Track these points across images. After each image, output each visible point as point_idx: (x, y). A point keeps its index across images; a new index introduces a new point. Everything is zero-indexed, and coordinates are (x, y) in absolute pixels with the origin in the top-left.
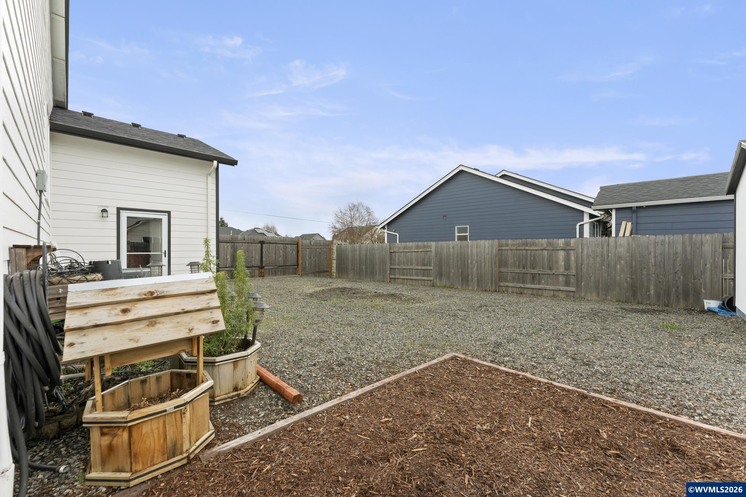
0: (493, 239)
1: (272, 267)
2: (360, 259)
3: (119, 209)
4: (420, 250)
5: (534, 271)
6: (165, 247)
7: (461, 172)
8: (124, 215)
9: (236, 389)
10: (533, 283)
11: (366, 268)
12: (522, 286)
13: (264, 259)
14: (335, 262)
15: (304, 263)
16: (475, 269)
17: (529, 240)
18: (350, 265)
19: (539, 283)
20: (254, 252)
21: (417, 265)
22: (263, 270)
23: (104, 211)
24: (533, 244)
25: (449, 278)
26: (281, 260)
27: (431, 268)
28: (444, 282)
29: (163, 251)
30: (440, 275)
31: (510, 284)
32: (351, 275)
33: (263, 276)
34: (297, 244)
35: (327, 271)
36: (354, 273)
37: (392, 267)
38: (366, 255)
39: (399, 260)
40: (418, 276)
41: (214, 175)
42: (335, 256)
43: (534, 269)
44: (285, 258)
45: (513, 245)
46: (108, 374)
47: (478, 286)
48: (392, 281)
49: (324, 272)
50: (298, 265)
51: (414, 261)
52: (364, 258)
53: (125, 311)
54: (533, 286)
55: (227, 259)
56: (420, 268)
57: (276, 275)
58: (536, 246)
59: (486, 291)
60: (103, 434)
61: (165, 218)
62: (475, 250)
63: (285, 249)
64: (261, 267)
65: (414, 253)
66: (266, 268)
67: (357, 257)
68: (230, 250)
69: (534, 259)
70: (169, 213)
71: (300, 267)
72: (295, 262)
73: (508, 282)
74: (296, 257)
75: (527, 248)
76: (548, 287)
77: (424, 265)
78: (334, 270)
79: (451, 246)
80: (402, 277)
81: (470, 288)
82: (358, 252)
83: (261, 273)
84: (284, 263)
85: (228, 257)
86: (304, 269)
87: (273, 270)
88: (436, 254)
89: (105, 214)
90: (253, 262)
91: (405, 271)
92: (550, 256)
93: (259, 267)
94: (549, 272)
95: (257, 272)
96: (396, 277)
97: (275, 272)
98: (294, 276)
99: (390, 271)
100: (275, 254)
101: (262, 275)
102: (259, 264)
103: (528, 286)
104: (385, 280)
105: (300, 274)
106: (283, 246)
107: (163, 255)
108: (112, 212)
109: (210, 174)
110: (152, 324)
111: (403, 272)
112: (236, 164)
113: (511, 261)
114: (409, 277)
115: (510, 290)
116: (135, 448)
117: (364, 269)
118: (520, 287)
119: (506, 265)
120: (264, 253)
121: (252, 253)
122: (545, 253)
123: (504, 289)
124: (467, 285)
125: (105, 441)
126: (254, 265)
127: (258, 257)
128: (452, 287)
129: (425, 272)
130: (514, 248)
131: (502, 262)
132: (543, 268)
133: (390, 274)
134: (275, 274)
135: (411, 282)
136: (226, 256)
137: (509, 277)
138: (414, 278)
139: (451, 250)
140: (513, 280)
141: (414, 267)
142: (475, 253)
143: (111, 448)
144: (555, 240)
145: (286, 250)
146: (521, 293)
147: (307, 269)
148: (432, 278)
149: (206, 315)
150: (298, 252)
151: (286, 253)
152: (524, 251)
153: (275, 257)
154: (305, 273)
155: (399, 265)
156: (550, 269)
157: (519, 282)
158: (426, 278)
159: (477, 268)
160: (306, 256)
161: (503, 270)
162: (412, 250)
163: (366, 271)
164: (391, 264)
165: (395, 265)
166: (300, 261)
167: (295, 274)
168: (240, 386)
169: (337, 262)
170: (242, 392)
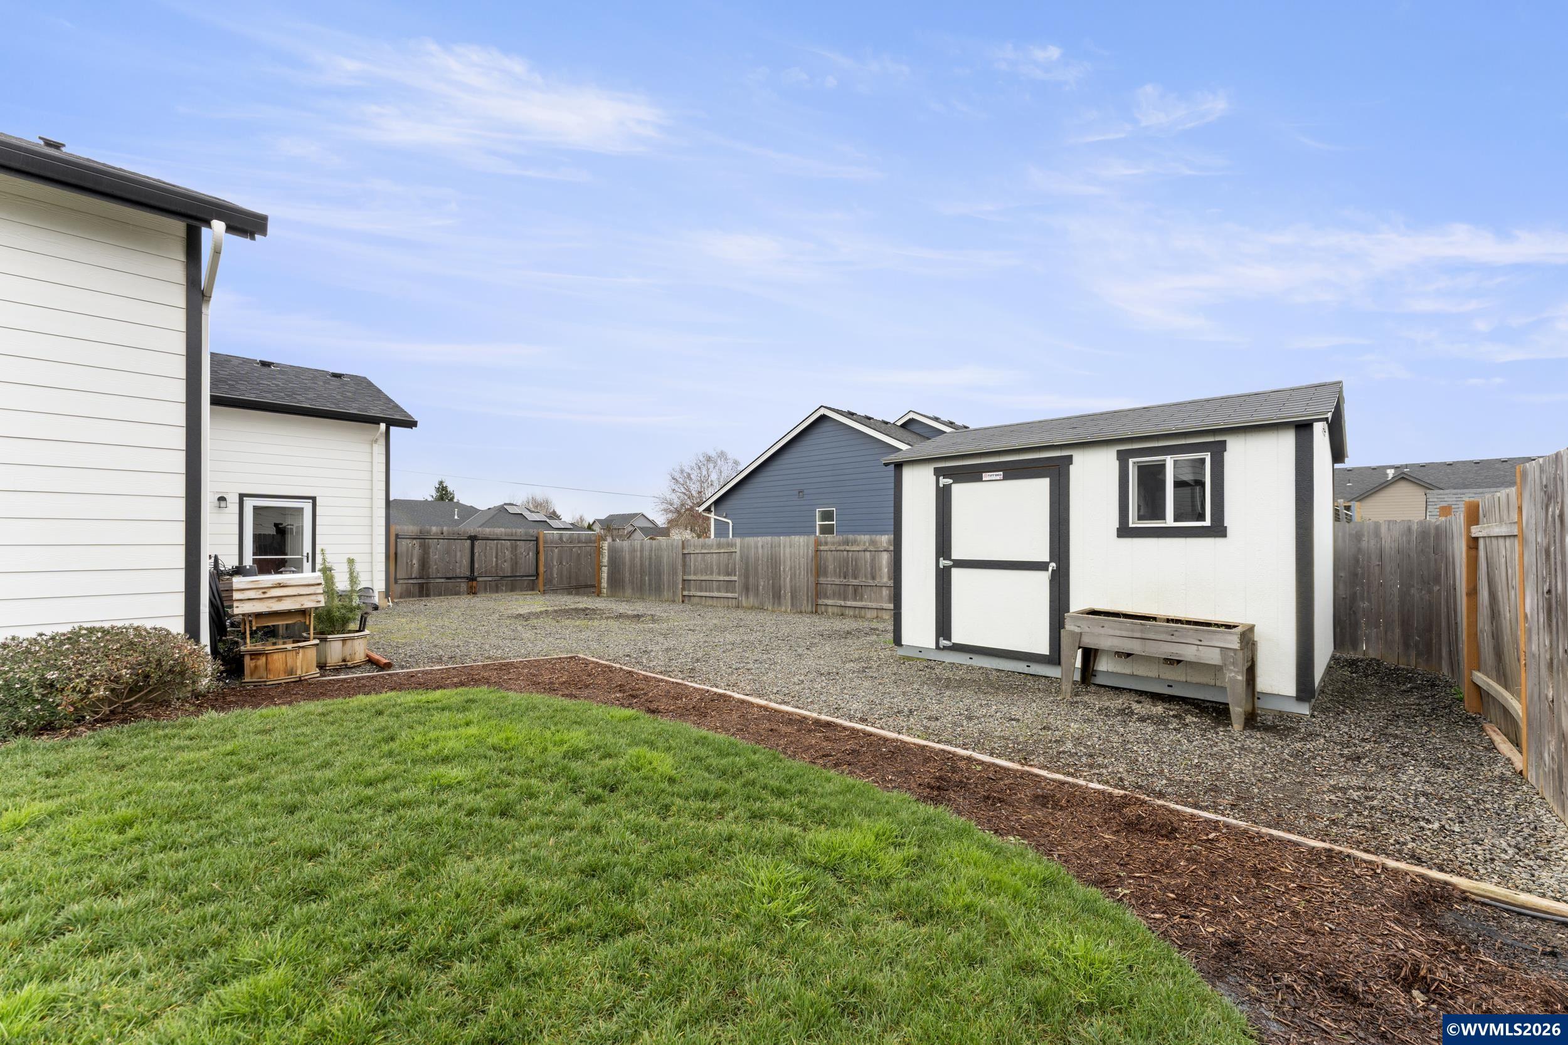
0: (808, 535)
1: (490, 579)
2: (641, 565)
3: (242, 497)
4: (722, 551)
5: (855, 582)
6: (307, 548)
7: (823, 418)
8: (249, 504)
9: (344, 660)
10: (855, 600)
11: (650, 580)
12: (843, 603)
13: (476, 566)
14: (605, 569)
15: (549, 572)
16: (788, 579)
17: (851, 537)
18: (627, 575)
19: (861, 600)
20: (459, 554)
21: (719, 574)
22: (474, 583)
23: (222, 499)
24: (855, 542)
25: (757, 594)
26: (507, 566)
27: (735, 578)
28: (752, 600)
29: (305, 554)
30: (746, 589)
31: (830, 602)
32: (629, 592)
33: (475, 593)
34: (537, 540)
35: (593, 586)
36: (633, 589)
37: (686, 577)
38: (650, 558)
39: (695, 565)
40: (720, 591)
41: (382, 441)
42: (605, 560)
43: (855, 578)
44: (515, 563)
45: (833, 544)
46: (254, 628)
47: (792, 605)
48: (686, 600)
49: (586, 586)
50: (537, 575)
51: (715, 568)
52: (647, 563)
53: (264, 593)
54: (854, 604)
55: (412, 566)
56: (721, 578)
57: (497, 592)
58: (858, 545)
59: (801, 612)
60: (251, 659)
61: (307, 506)
62: (788, 550)
63: (514, 548)
64: (472, 578)
65: (715, 556)
66: (479, 579)
67: (638, 561)
68: (417, 551)
69: (856, 564)
70: (314, 499)
71: (541, 578)
72: (532, 571)
73: (828, 598)
74: (535, 562)
75: (848, 548)
76: (870, 604)
77: (728, 574)
78: (604, 584)
79: (760, 545)
80: (699, 594)
81: (783, 609)
82: (639, 553)
83: (471, 587)
84: (512, 572)
85: (415, 561)
86: (549, 581)
87: (493, 584)
88: (741, 557)
89: (223, 504)
90: (458, 570)
91: (704, 583)
92: (873, 560)
93: (467, 578)
94: (871, 582)
95: (464, 586)
96: (691, 593)
97: (497, 586)
98: (530, 593)
99: (683, 585)
100: (496, 557)
101: (472, 592)
102: (468, 574)
103: (849, 603)
104: (676, 599)
105: (542, 590)
106: (512, 544)
107: (305, 560)
108: (233, 500)
109: (376, 441)
110: (280, 600)
111: (702, 585)
112: (416, 426)
113: (831, 567)
114: (707, 594)
115: (830, 610)
116: (269, 666)
117: (647, 582)
118: (841, 606)
119: (825, 574)
120: (477, 555)
121: (456, 556)
122: (868, 554)
123: (823, 608)
124: (780, 604)
125: (253, 664)
126: (458, 575)
127: (466, 562)
128: (761, 608)
129: (729, 586)
130: (833, 548)
131: (819, 568)
132: (866, 577)
133: (683, 589)
134: (497, 589)
135: (710, 602)
136: (412, 561)
137: (829, 589)
138: (716, 594)
139: (760, 551)
140: (834, 595)
141: (715, 577)
142: (788, 555)
143: (256, 667)
144: (878, 537)
145: (516, 550)
146: (842, 615)
147: (555, 581)
148: (736, 595)
149: (313, 597)
150: (538, 553)
151: (516, 555)
152: (845, 553)
153: (497, 561)
154: (551, 588)
155: (695, 574)
156: (873, 578)
157: (839, 599)
158: (730, 595)
159: (791, 578)
160: (552, 560)
161: (822, 580)
162: (712, 551)
163: (650, 585)
164: (684, 573)
165: (690, 574)
166: (542, 569)
167: (533, 590)
168: (348, 659)
169: (609, 570)
170: (349, 663)
